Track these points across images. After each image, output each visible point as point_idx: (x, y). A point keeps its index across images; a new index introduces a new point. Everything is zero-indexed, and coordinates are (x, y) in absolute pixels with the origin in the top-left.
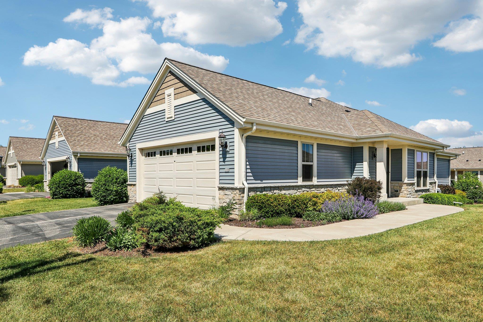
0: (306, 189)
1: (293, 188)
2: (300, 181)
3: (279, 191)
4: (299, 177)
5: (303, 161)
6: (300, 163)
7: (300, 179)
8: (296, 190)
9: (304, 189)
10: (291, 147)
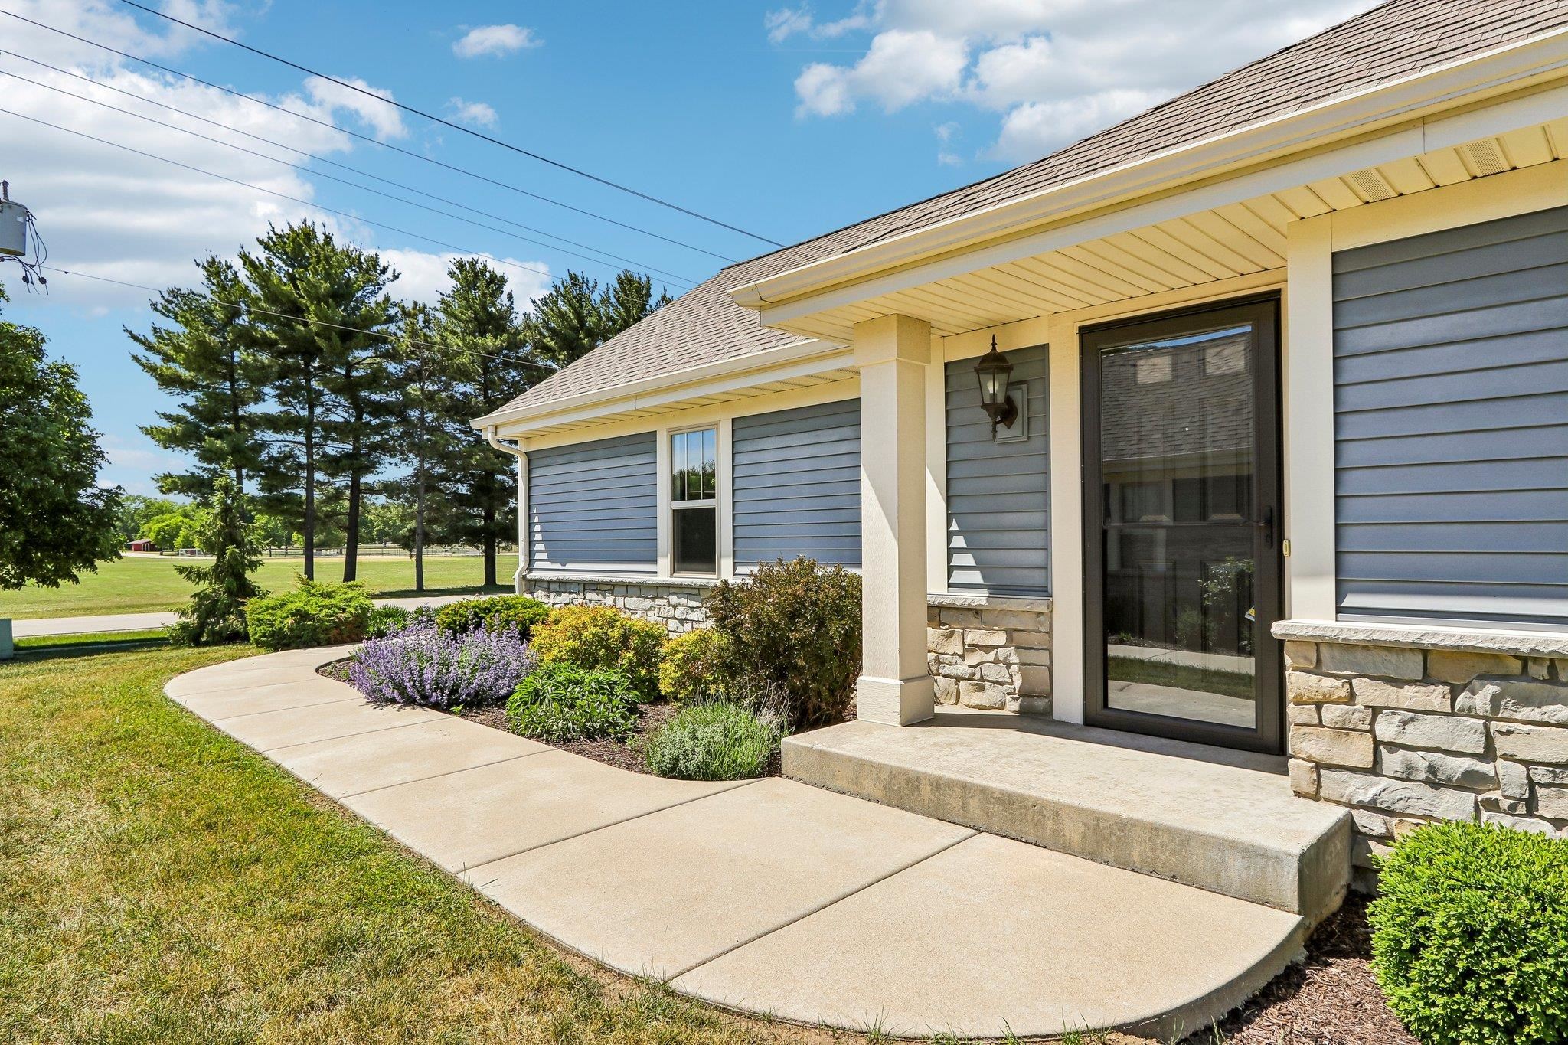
0: (683, 601)
1: (640, 589)
2: (663, 571)
3: (600, 598)
4: (662, 556)
5: (674, 499)
6: (665, 507)
7: (664, 563)
8: (647, 598)
9: (674, 599)
10: (638, 456)
